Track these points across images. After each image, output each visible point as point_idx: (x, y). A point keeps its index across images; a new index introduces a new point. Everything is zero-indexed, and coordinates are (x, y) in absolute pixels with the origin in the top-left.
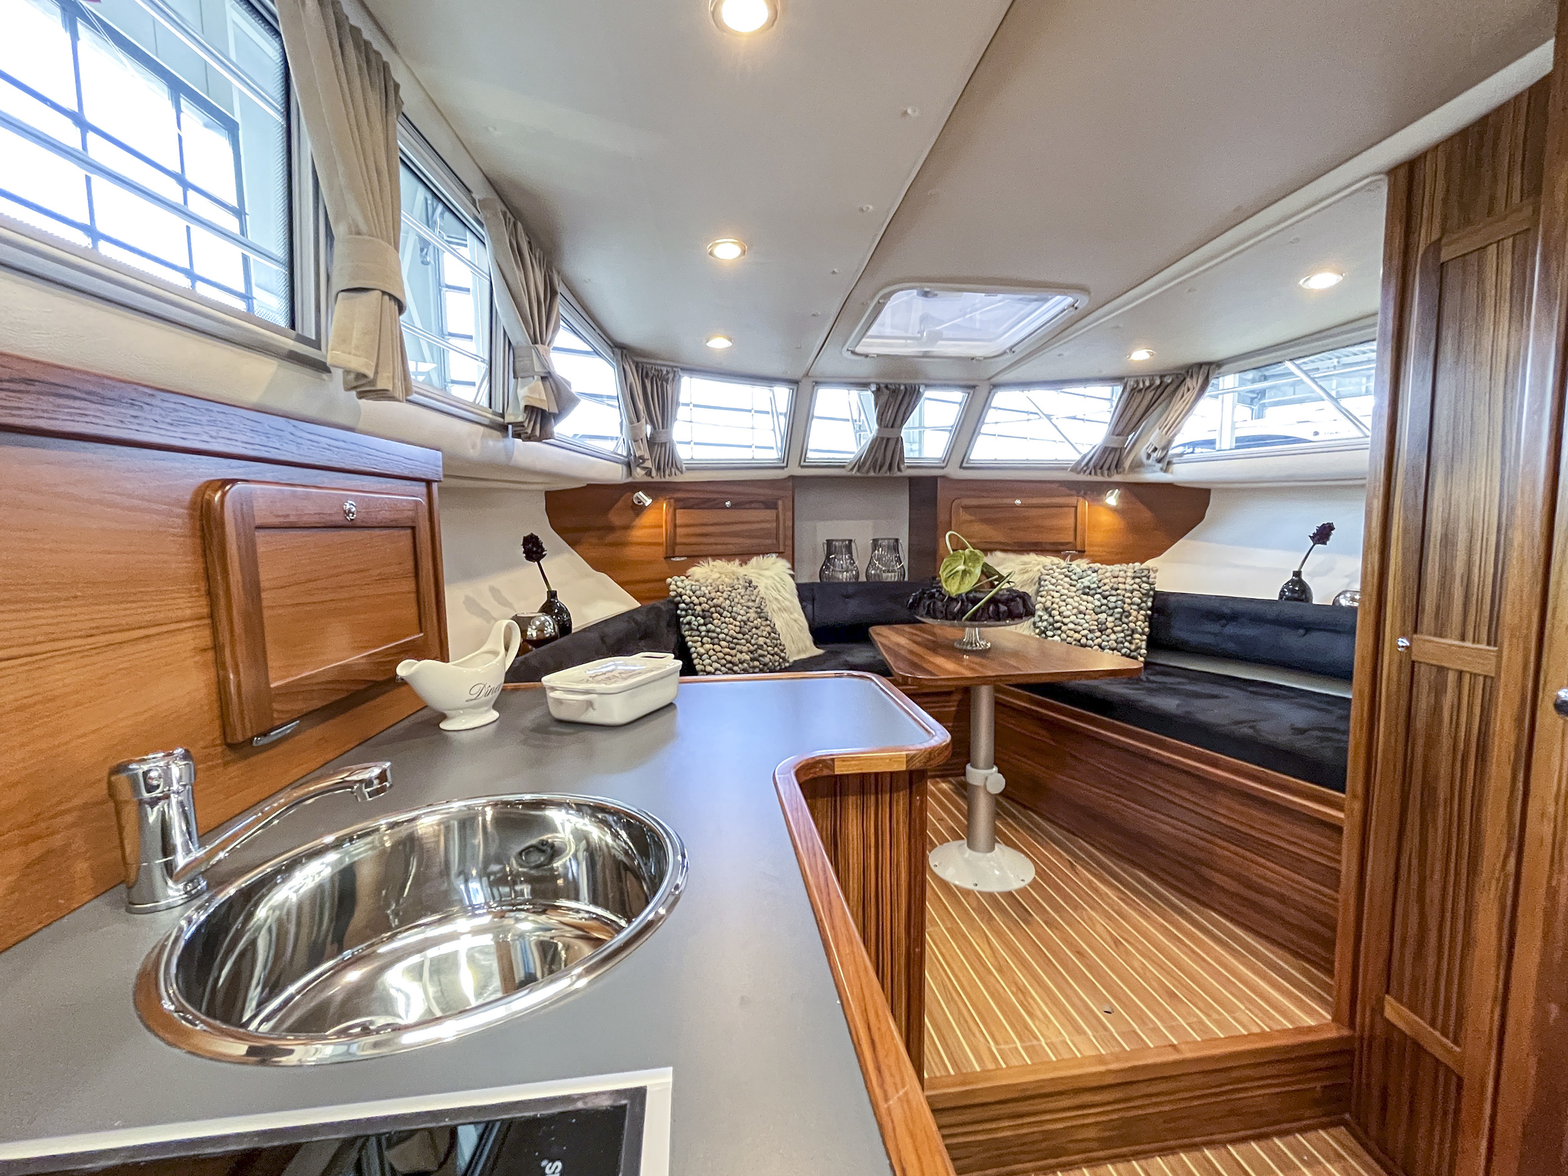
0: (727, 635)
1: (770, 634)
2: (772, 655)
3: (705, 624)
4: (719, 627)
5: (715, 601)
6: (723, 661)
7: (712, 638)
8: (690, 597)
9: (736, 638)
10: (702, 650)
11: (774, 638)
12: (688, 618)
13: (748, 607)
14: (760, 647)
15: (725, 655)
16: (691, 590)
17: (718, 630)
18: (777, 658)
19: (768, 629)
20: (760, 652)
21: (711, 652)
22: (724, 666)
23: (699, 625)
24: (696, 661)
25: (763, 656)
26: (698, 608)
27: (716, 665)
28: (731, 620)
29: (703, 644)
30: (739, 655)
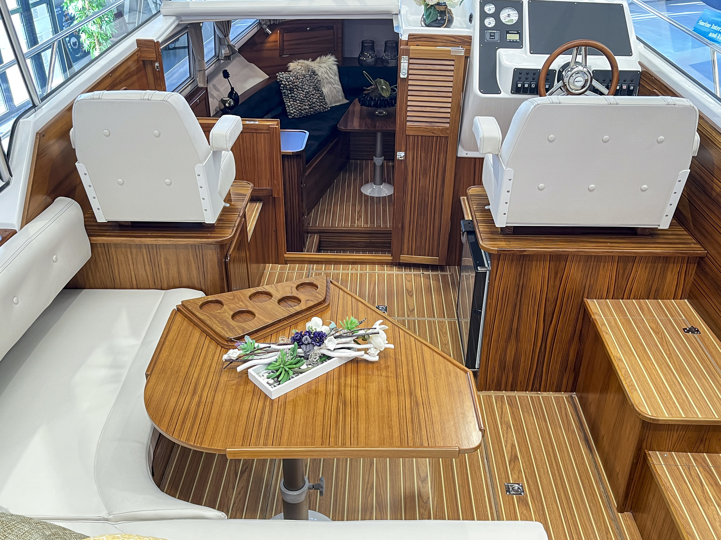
0: (299, 98)
1: (319, 97)
2: (320, 106)
3: (291, 94)
4: (296, 95)
5: (295, 83)
6: (298, 109)
7: (293, 99)
8: (285, 82)
9: (303, 99)
10: (289, 104)
11: (321, 99)
12: (284, 91)
13: (310, 86)
14: (314, 103)
15: (298, 106)
16: (286, 78)
17: (296, 96)
18: (321, 107)
19: (318, 95)
20: (313, 105)
21: (293, 105)
22: (298, 110)
23: (288, 94)
24: (287, 108)
25: (315, 107)
26: (288, 87)
27: (294, 110)
28: (302, 92)
29: (290, 102)
30: (304, 106)
